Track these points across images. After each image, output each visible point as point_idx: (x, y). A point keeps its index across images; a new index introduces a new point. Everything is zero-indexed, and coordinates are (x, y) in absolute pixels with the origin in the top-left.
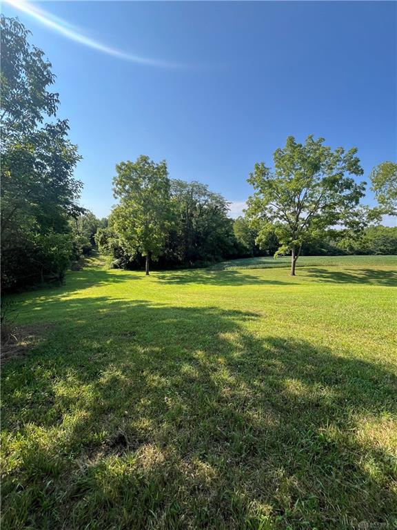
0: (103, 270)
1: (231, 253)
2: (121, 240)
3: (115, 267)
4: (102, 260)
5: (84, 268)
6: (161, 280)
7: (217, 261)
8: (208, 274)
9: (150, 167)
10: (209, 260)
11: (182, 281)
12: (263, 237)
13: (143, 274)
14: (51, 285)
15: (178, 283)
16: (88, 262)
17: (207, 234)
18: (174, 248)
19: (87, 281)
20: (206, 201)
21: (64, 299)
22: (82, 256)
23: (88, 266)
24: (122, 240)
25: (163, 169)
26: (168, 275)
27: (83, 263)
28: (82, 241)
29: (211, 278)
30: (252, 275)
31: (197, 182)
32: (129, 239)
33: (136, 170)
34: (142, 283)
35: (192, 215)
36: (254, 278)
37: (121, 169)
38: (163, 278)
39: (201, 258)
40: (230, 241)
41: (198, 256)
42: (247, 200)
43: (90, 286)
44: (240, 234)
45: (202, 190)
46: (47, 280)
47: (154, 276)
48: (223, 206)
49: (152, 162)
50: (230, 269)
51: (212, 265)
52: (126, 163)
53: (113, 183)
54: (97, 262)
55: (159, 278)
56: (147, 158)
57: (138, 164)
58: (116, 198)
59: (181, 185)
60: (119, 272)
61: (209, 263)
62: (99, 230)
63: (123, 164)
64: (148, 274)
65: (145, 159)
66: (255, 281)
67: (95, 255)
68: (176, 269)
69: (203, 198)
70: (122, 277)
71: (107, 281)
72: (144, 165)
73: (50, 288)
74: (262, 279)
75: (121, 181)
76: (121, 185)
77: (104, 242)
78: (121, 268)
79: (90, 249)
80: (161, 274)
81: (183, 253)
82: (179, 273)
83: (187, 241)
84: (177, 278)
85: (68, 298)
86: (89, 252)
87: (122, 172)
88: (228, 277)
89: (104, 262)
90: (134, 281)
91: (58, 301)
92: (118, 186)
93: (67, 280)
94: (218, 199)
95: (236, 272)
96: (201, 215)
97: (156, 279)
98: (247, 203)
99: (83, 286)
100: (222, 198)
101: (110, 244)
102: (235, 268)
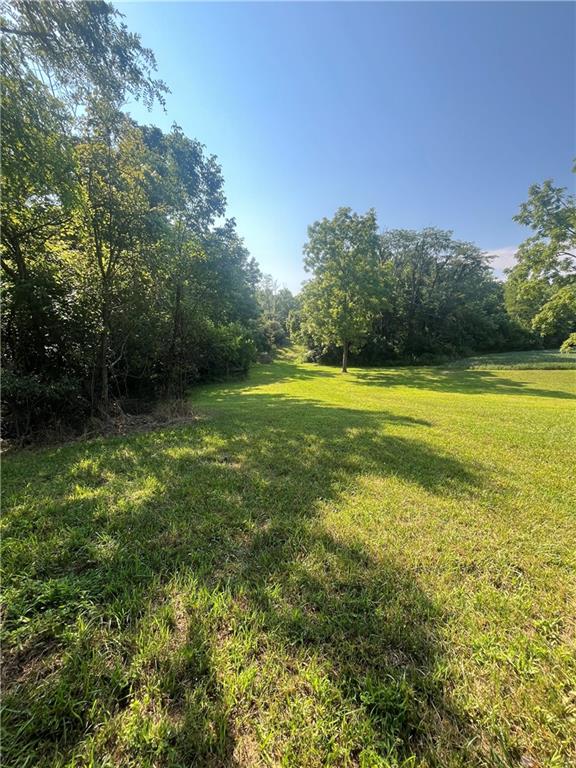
0: (295, 363)
1: (492, 342)
2: (309, 326)
3: (309, 360)
4: (295, 351)
5: (275, 361)
6: (360, 380)
7: (463, 355)
8: (436, 374)
9: (352, 222)
10: (448, 353)
11: (390, 382)
12: (550, 314)
13: (339, 370)
14: (236, 378)
15: (381, 385)
16: (280, 353)
17: (444, 311)
18: (390, 335)
19: (272, 376)
20: (448, 258)
21: (244, 393)
22: (274, 346)
23: (280, 359)
24: (311, 327)
25: (370, 223)
26: (373, 373)
27: (274, 355)
28: (273, 327)
29: (436, 381)
30: (516, 380)
31: (433, 229)
32: (321, 324)
33: (333, 230)
34: (334, 382)
35: (421, 283)
36: (515, 384)
37: (314, 231)
38: (364, 377)
39: (432, 351)
40: (491, 322)
41: (426, 348)
42: (516, 252)
43: (273, 382)
44: (517, 308)
45: (441, 241)
46: (232, 372)
47: (353, 375)
48: (479, 262)
49: (355, 215)
50: (480, 368)
51: (450, 361)
52: (321, 222)
53: (304, 253)
54: (291, 354)
55: (359, 376)
56: (349, 210)
57: (336, 220)
58: (307, 271)
59: (405, 237)
60: (311, 367)
61: (445, 357)
62: (291, 312)
63: (317, 224)
64: (345, 371)
65: (344, 213)
66: (515, 388)
67: (289, 345)
68: (389, 366)
69: (443, 253)
70: (313, 373)
71: (292, 377)
72: (344, 221)
73: (235, 381)
74: (532, 387)
75: (314, 248)
76: (313, 252)
77: (296, 328)
78: (316, 362)
79: (283, 337)
80: (363, 372)
81: (402, 342)
82: (391, 372)
83: (411, 325)
84: (383, 378)
85: (248, 393)
86: (282, 341)
87: (315, 235)
88: (467, 381)
89: (298, 355)
90: (324, 379)
91: (238, 395)
92: (311, 254)
93: (252, 374)
94: (469, 253)
95: (488, 374)
96: (439, 280)
97: (354, 379)
98: (517, 256)
99: (266, 381)
100: (475, 251)
101: (302, 331)
102: (488, 368)
